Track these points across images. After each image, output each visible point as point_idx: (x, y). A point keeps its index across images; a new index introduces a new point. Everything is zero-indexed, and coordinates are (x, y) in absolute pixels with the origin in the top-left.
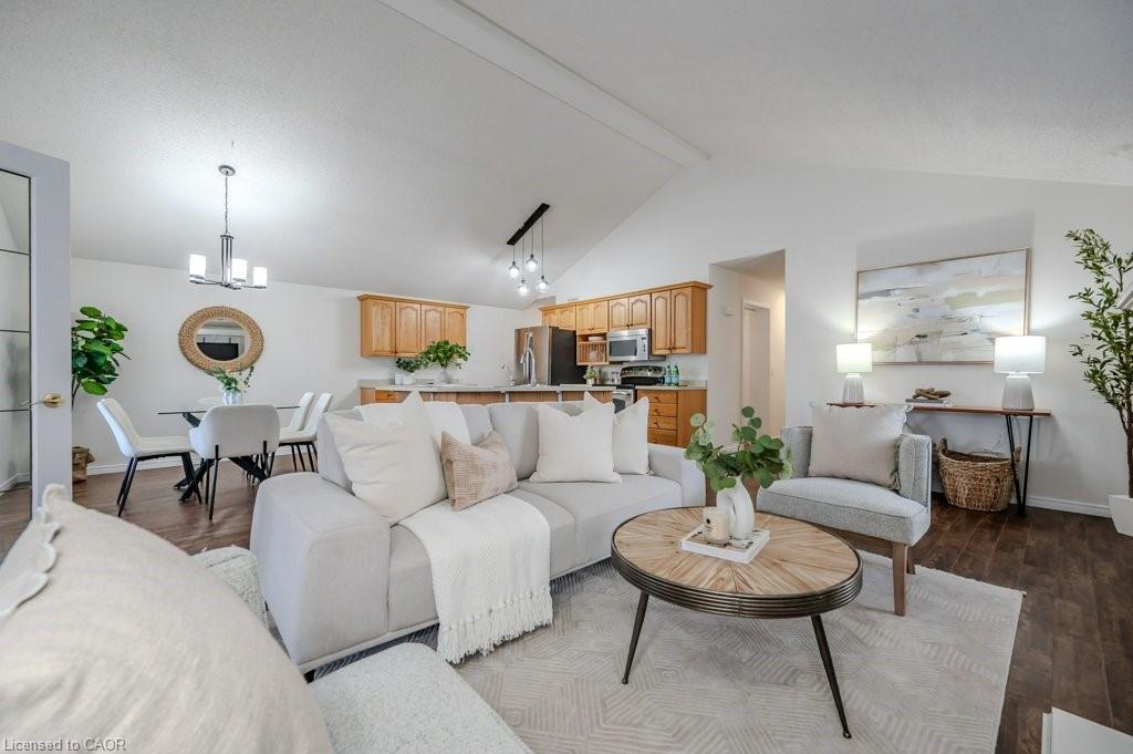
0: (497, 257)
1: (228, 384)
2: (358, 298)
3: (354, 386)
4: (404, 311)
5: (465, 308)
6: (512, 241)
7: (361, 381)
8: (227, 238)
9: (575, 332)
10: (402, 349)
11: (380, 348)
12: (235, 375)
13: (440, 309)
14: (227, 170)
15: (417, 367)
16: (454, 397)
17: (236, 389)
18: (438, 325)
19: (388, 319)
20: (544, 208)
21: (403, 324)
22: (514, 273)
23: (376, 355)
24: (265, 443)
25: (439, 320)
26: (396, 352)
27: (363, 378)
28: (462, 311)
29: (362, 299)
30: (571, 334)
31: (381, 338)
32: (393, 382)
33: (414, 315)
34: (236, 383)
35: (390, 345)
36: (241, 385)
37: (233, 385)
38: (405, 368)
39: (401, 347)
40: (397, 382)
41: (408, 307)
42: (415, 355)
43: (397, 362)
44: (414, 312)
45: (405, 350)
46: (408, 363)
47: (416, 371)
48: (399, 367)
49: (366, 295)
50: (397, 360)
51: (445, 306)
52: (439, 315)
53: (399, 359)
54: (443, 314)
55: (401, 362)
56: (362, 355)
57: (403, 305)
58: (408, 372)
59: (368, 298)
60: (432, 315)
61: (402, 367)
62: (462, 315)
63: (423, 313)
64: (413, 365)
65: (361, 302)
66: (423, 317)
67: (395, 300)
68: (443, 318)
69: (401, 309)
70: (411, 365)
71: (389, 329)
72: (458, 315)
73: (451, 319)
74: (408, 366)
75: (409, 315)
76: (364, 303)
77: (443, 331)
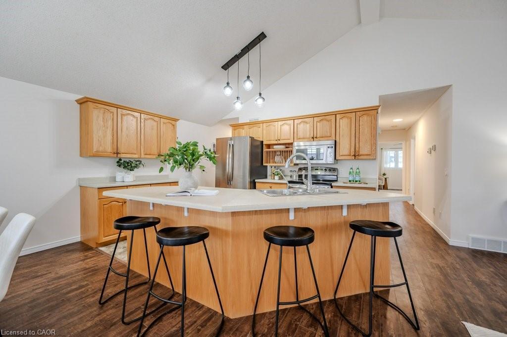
0: (209, 80)
2: (76, 101)
3: (73, 184)
4: (125, 118)
5: (176, 120)
6: (226, 67)
7: (79, 179)
9: (262, 142)
10: (123, 151)
11: (101, 149)
13: (156, 119)
15: (136, 166)
18: (155, 132)
19: (110, 123)
20: (262, 37)
21: (124, 129)
22: (228, 91)
23: (97, 155)
25: (155, 127)
26: (118, 153)
27: (82, 176)
28: (173, 122)
29: (82, 102)
30: (259, 143)
31: (102, 140)
32: (114, 179)
33: (134, 123)
35: (113, 149)
38: (125, 167)
39: (122, 150)
40: (119, 179)
41: (128, 114)
42: (136, 156)
43: (118, 162)
44: (135, 120)
45: (126, 152)
46: (128, 163)
47: (135, 169)
48: (120, 166)
49: (86, 98)
50: (118, 160)
51: (161, 117)
52: (155, 124)
53: (120, 160)
54: (159, 123)
55: (122, 162)
56: (81, 155)
57: (125, 112)
58: (129, 171)
59: (87, 101)
60: (150, 123)
61: (122, 166)
62: (174, 125)
63: (142, 121)
64: (133, 165)
65: (81, 104)
66: (142, 125)
67: (118, 107)
68: (159, 126)
69: (122, 115)
70: (131, 165)
71: (111, 132)
72: (171, 125)
73: (165, 128)
74: (128, 165)
75: (130, 123)
76: (83, 105)
77: (159, 137)
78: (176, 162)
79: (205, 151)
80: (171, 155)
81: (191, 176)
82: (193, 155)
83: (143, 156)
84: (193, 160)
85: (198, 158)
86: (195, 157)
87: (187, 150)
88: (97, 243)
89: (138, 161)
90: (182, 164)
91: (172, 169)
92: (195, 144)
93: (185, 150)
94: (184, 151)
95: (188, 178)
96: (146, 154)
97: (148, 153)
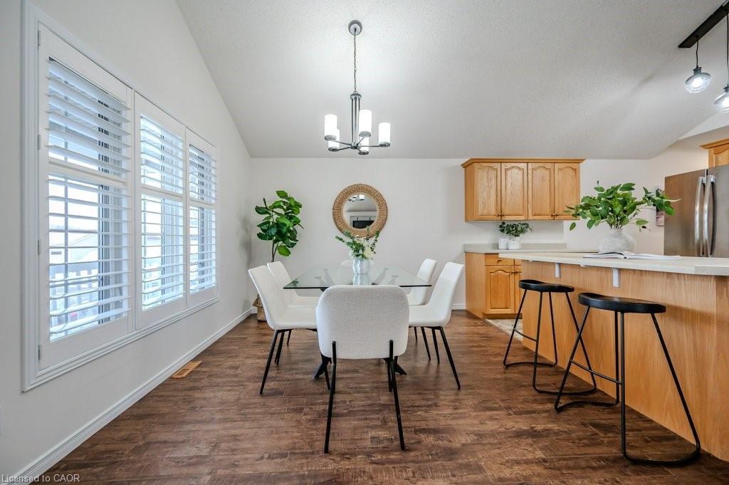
1: (357, 250)
2: (462, 165)
3: (459, 249)
4: (509, 172)
5: (579, 161)
7: (465, 245)
8: (356, 97)
10: (508, 212)
11: (485, 212)
12: (362, 241)
13: (548, 166)
14: (355, 27)
15: (522, 231)
16: (665, 275)
17: (363, 256)
18: (547, 184)
19: (494, 182)
21: (509, 186)
22: (699, 82)
23: (481, 220)
24: (391, 343)
25: (547, 178)
26: (502, 216)
27: (468, 242)
28: (575, 166)
31: (486, 201)
33: (520, 177)
34: (363, 250)
35: (497, 210)
36: (367, 252)
37: (361, 252)
38: (509, 232)
39: (506, 211)
40: (502, 246)
41: (513, 167)
42: (522, 218)
43: (501, 226)
44: (520, 172)
45: (510, 213)
46: (513, 227)
47: (521, 235)
48: (502, 231)
49: (472, 159)
50: (501, 224)
51: (554, 162)
52: (547, 173)
53: (504, 223)
54: (552, 170)
55: (505, 226)
56: (466, 220)
57: (509, 165)
58: (513, 236)
59: (473, 163)
60: (541, 173)
61: (506, 232)
62: (575, 170)
63: (530, 172)
64: (519, 229)
65: (465, 167)
66: (530, 177)
67: (501, 161)
68: (552, 175)
69: (506, 170)
70: (516, 229)
71: (495, 192)
72: (570, 170)
73: (561, 176)
74: (512, 230)
75: (515, 177)
76: (469, 168)
77: (552, 190)
78: (595, 214)
79: (649, 195)
80: (587, 207)
81: (621, 234)
82: (624, 203)
83: (531, 217)
84: (625, 212)
85: (633, 208)
86: (628, 207)
87: (614, 197)
88: (484, 314)
89: (524, 224)
90: (606, 218)
91: (590, 225)
92: (629, 187)
93: (611, 196)
94: (609, 199)
95: (616, 237)
96: (535, 215)
97: (538, 213)
